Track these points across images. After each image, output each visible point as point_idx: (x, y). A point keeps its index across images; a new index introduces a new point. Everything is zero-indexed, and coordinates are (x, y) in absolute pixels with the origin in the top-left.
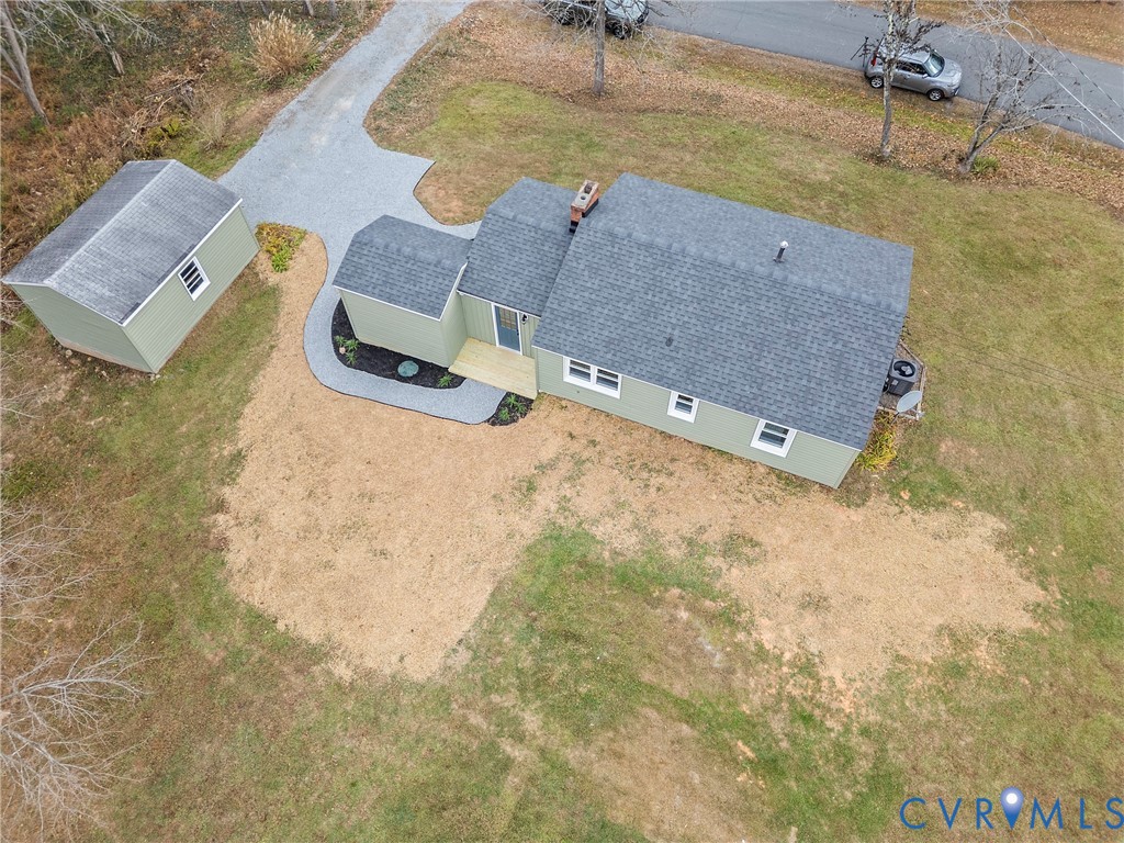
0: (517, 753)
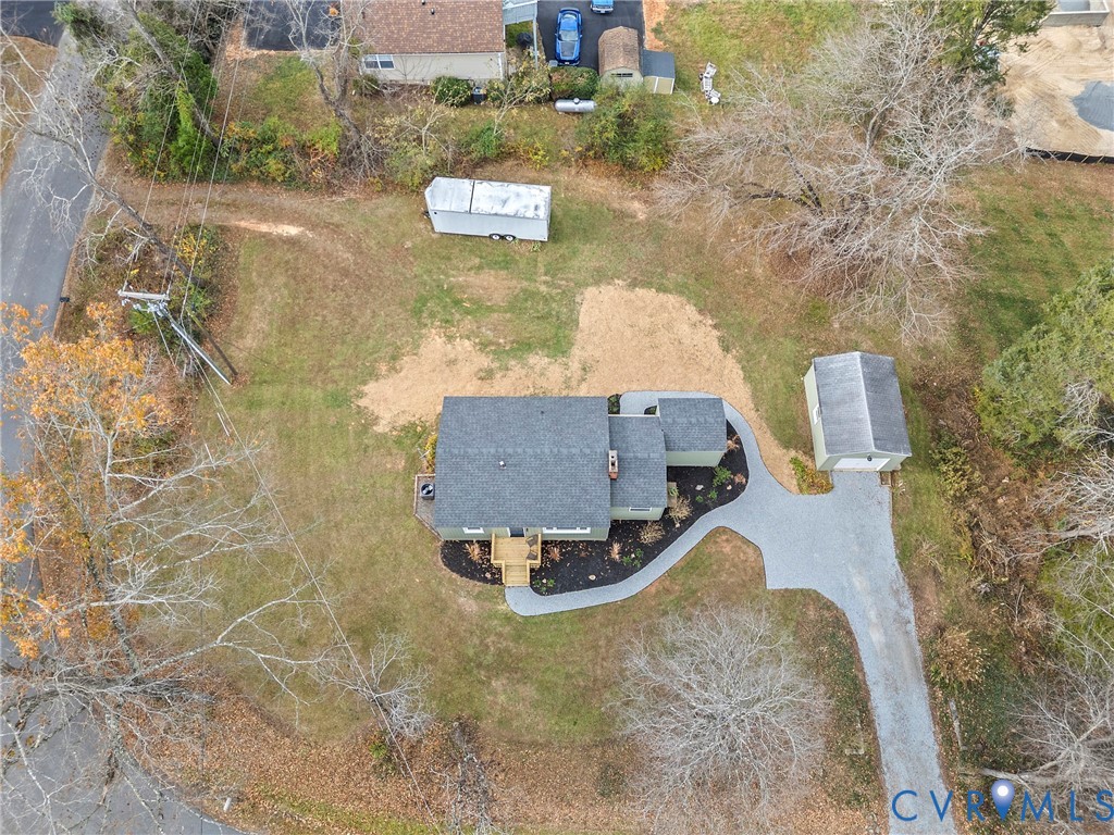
0: (544, 278)
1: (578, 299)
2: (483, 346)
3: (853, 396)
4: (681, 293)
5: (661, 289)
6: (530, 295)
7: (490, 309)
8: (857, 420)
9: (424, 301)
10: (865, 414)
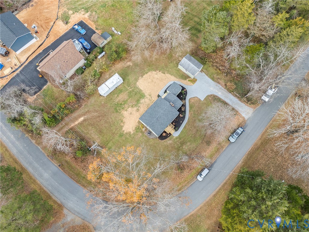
1: (137, 86)
2: (132, 106)
3: (189, 65)
4: (150, 71)
5: (147, 73)
6: (130, 92)
7: (127, 100)
8: (193, 67)
9: (116, 109)
10: (193, 66)
